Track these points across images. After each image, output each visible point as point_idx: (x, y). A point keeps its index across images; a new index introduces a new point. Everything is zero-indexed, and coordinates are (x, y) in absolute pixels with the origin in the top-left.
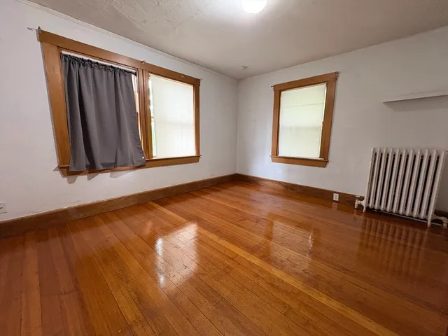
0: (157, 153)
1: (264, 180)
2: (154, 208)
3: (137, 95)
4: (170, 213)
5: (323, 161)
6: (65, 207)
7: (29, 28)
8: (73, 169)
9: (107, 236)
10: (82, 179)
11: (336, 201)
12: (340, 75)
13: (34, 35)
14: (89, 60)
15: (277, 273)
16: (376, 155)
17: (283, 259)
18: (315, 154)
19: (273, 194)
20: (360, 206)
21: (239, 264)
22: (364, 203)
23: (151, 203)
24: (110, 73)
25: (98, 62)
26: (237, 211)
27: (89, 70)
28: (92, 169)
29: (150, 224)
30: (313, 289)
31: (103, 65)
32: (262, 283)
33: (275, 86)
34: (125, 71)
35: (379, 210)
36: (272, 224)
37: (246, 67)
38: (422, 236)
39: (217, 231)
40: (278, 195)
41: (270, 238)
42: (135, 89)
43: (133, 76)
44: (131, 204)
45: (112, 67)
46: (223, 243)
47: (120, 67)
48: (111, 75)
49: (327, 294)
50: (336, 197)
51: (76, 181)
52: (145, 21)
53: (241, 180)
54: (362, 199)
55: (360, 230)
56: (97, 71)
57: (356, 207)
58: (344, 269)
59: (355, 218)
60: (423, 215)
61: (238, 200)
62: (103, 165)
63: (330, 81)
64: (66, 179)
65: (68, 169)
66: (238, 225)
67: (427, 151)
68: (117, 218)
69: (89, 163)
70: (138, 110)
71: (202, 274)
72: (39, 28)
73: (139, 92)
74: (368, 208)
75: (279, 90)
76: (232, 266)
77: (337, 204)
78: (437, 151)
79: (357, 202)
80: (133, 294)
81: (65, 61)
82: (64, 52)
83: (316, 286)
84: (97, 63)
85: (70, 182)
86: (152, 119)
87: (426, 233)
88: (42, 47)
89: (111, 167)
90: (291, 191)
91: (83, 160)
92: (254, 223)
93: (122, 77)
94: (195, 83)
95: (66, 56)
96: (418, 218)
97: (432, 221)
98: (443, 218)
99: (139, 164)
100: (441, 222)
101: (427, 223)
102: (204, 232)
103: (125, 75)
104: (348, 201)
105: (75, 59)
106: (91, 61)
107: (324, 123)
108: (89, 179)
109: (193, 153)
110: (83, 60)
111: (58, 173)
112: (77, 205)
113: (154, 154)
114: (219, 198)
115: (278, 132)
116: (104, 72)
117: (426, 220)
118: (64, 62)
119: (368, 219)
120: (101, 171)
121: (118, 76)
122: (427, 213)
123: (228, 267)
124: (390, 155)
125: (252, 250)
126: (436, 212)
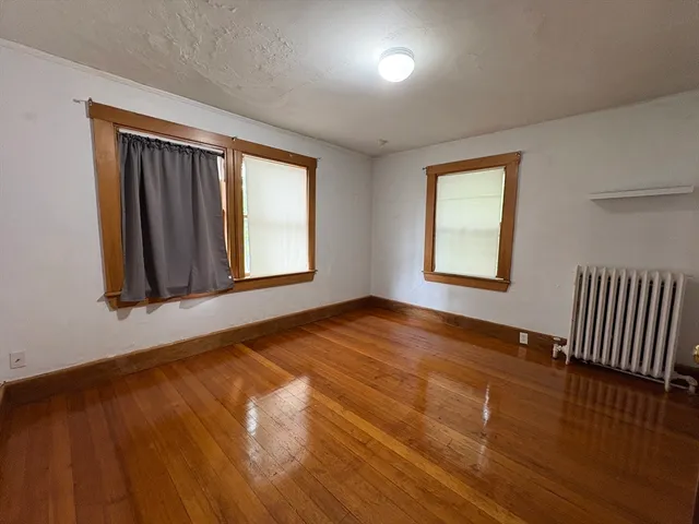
0: (252, 269)
1: (412, 307)
2: (244, 354)
3: (223, 185)
4: (268, 363)
5: (503, 281)
6: (111, 356)
7: (75, 101)
8: (126, 299)
9: (174, 404)
10: (138, 313)
11: (523, 345)
12: (524, 156)
13: (83, 109)
14: (156, 140)
15: (432, 470)
16: (581, 276)
17: (440, 446)
18: (490, 271)
19: (427, 330)
20: (561, 354)
21: (374, 454)
22: (566, 349)
23: (241, 346)
24: (186, 156)
25: (171, 141)
26: (371, 361)
27: (157, 153)
28: (155, 297)
29: (238, 384)
30: (486, 498)
31: (176, 145)
32: (409, 488)
33: (428, 168)
34: (208, 152)
35: (590, 361)
36: (424, 385)
37: (385, 142)
38: (658, 406)
39: (341, 397)
40: (435, 332)
41: (422, 409)
42: (222, 176)
43: (219, 158)
44: (210, 348)
45: (189, 147)
46: (350, 416)
47: (201, 147)
48: (187, 159)
49: (507, 508)
50: (524, 339)
51: (130, 317)
52: (239, 88)
53: (376, 307)
54: (563, 342)
55: (560, 396)
56: (167, 154)
57: (554, 355)
58: (534, 463)
59: (554, 375)
60: (656, 371)
61: (371, 341)
62: (171, 290)
63: (510, 164)
64: (115, 312)
65: (119, 298)
66: (373, 386)
67: (657, 274)
68: (187, 371)
69: (149, 288)
70: (224, 207)
71: (318, 471)
72: (90, 100)
73: (227, 181)
74: (572, 358)
75: (434, 174)
76: (364, 457)
77: (525, 350)
78: (673, 275)
79: (556, 348)
80: (214, 504)
81: (124, 142)
82: (122, 131)
83: (490, 494)
84: (169, 143)
85: (121, 318)
86: (245, 219)
87: (664, 402)
88: (93, 126)
89: (183, 293)
90: (455, 326)
91: (142, 284)
92: (397, 383)
93: (203, 159)
94: (310, 165)
95: (125, 135)
96: (649, 376)
97: (672, 381)
98: (687, 378)
99: (223, 288)
100: (686, 384)
101: (664, 385)
102: (320, 397)
103: (207, 158)
104: (542, 345)
105: (138, 138)
106: (160, 141)
107: (502, 224)
108: (149, 312)
109: (305, 268)
110: (148, 139)
111: (104, 305)
112: (129, 351)
113: (247, 271)
114: (343, 337)
115: (434, 236)
116: (178, 155)
117: (662, 379)
118: (121, 144)
119: (573, 376)
120: (166, 300)
121: (198, 159)
122: (663, 370)
123: (357, 459)
124: (603, 278)
125: (394, 429)
126: (678, 368)
